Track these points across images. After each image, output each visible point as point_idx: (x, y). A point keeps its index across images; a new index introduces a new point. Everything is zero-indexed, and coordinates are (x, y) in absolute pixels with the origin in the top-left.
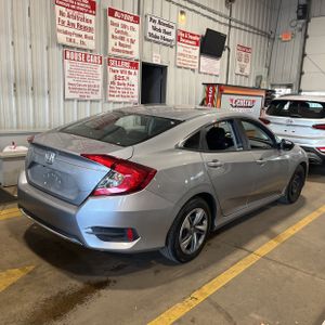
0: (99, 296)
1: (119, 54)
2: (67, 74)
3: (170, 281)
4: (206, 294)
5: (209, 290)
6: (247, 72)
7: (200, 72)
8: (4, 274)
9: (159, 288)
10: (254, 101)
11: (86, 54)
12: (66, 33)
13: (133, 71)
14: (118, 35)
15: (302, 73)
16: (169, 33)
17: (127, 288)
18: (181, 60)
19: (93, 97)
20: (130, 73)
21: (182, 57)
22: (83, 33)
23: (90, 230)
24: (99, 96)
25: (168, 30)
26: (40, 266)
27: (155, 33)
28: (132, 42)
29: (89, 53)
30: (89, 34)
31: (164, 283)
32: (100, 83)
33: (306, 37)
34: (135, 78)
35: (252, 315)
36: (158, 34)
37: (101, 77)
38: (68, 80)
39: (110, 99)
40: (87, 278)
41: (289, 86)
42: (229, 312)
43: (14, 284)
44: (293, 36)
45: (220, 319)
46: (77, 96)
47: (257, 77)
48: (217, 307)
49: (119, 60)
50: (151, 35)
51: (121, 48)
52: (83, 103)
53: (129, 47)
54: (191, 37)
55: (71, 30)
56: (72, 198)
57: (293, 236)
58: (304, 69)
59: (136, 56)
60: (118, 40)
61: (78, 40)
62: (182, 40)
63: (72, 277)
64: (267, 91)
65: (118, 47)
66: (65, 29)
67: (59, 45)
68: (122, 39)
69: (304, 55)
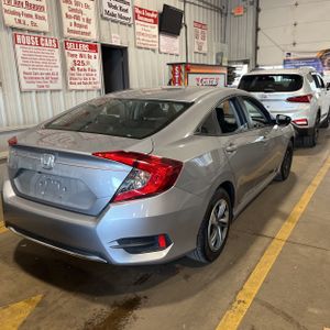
0: (135, 318)
1: (76, 36)
2: (20, 61)
3: (206, 285)
4: (250, 294)
5: (252, 288)
6: (205, 49)
7: (160, 53)
8: (7, 312)
9: (197, 296)
10: (217, 79)
11: (39, 37)
12: (14, 13)
13: (92, 54)
14: (73, 14)
15: (257, 48)
16: (126, 11)
17: (163, 303)
18: (141, 41)
19: (52, 86)
20: (90, 57)
21: (141, 37)
22: (33, 13)
23: (116, 244)
24: (59, 85)
25: (125, 7)
26: (48, 293)
27: (111, 10)
28: (88, 21)
29: (42, 35)
30: (40, 14)
31: (201, 289)
32: (59, 70)
33: (258, 10)
34: (95, 62)
35: (311, 310)
36: (115, 12)
37: (59, 64)
38: (22, 69)
39: (71, 87)
40: (112, 299)
41: (246, 62)
42: (287, 312)
43: (24, 322)
44: (246, 10)
45: (279, 322)
46: (34, 86)
47: (217, 55)
48: (270, 307)
49: (77, 43)
50: (107, 13)
51: (77, 29)
52: (43, 95)
53: (86, 27)
54: (148, 14)
55: (19, 10)
56: (85, 207)
57: (303, 214)
58: (259, 44)
59: (94, 37)
60: (73, 21)
61: (28, 21)
62: (139, 18)
63: (93, 301)
64: (229, 68)
65: (73, 28)
66: (12, 9)
67: (6, 27)
68: (78, 18)
69: (258, 29)
